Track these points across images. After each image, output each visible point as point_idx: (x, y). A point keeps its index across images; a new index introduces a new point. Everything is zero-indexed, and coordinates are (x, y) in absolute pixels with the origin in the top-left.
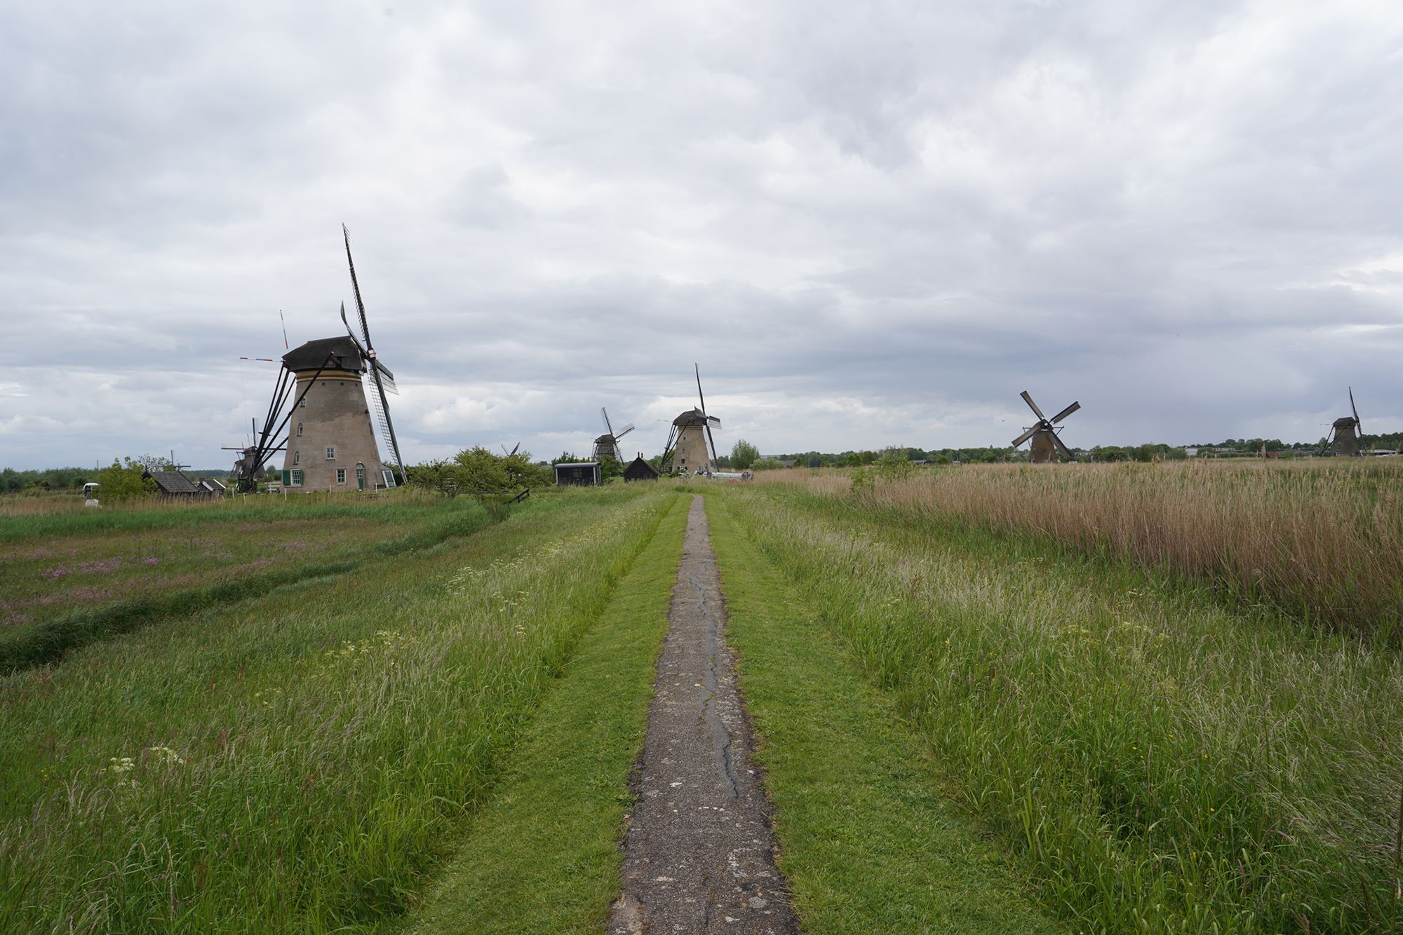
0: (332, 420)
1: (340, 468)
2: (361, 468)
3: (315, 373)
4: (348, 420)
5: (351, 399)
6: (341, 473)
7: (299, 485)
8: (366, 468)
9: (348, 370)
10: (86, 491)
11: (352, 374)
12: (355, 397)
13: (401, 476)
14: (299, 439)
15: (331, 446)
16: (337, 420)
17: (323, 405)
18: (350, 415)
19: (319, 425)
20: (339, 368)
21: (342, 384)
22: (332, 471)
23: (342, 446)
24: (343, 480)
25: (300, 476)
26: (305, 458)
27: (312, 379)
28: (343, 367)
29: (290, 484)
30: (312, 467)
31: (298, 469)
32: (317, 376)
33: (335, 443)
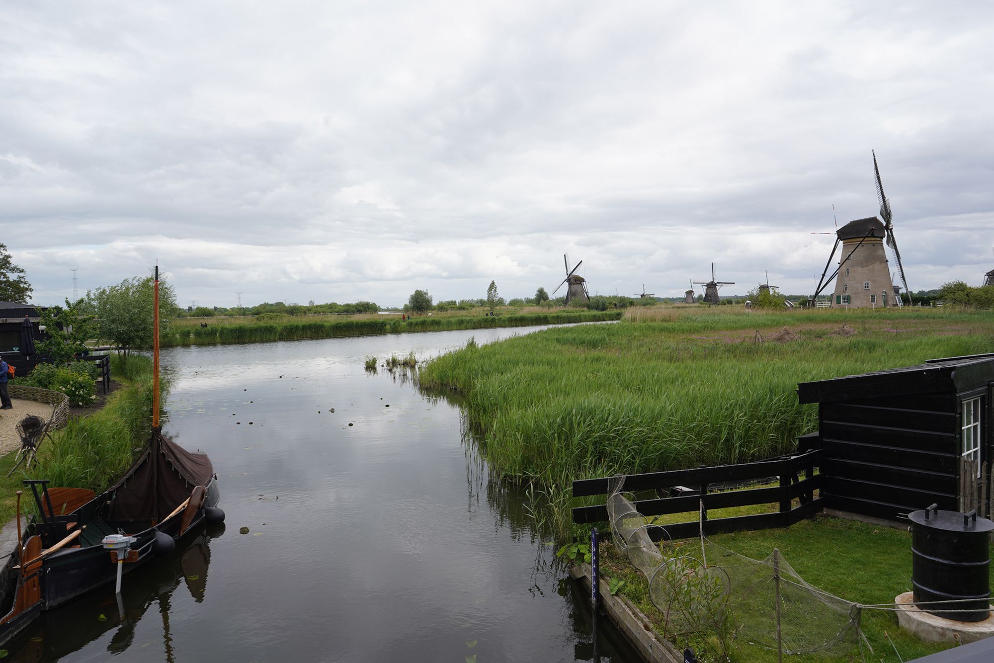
0: (867, 266)
1: (873, 294)
2: (884, 294)
3: (862, 239)
4: (877, 266)
5: (879, 254)
6: (873, 297)
7: (847, 304)
8: (888, 294)
9: (877, 237)
10: (747, 305)
11: (879, 239)
12: (880, 253)
13: (907, 299)
14: (847, 278)
15: (867, 282)
16: (871, 267)
17: (862, 258)
18: (878, 263)
19: (860, 269)
20: (873, 236)
21: (874, 245)
22: (868, 296)
23: (874, 281)
24: (874, 301)
25: (848, 299)
26: (851, 289)
27: (859, 243)
28: (875, 235)
29: (840, 303)
30: (855, 294)
31: (847, 294)
32: (863, 241)
33: (870, 280)
